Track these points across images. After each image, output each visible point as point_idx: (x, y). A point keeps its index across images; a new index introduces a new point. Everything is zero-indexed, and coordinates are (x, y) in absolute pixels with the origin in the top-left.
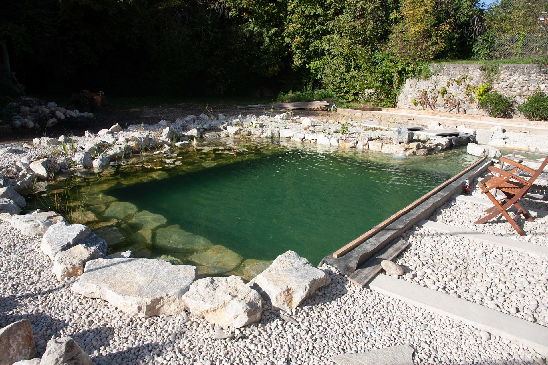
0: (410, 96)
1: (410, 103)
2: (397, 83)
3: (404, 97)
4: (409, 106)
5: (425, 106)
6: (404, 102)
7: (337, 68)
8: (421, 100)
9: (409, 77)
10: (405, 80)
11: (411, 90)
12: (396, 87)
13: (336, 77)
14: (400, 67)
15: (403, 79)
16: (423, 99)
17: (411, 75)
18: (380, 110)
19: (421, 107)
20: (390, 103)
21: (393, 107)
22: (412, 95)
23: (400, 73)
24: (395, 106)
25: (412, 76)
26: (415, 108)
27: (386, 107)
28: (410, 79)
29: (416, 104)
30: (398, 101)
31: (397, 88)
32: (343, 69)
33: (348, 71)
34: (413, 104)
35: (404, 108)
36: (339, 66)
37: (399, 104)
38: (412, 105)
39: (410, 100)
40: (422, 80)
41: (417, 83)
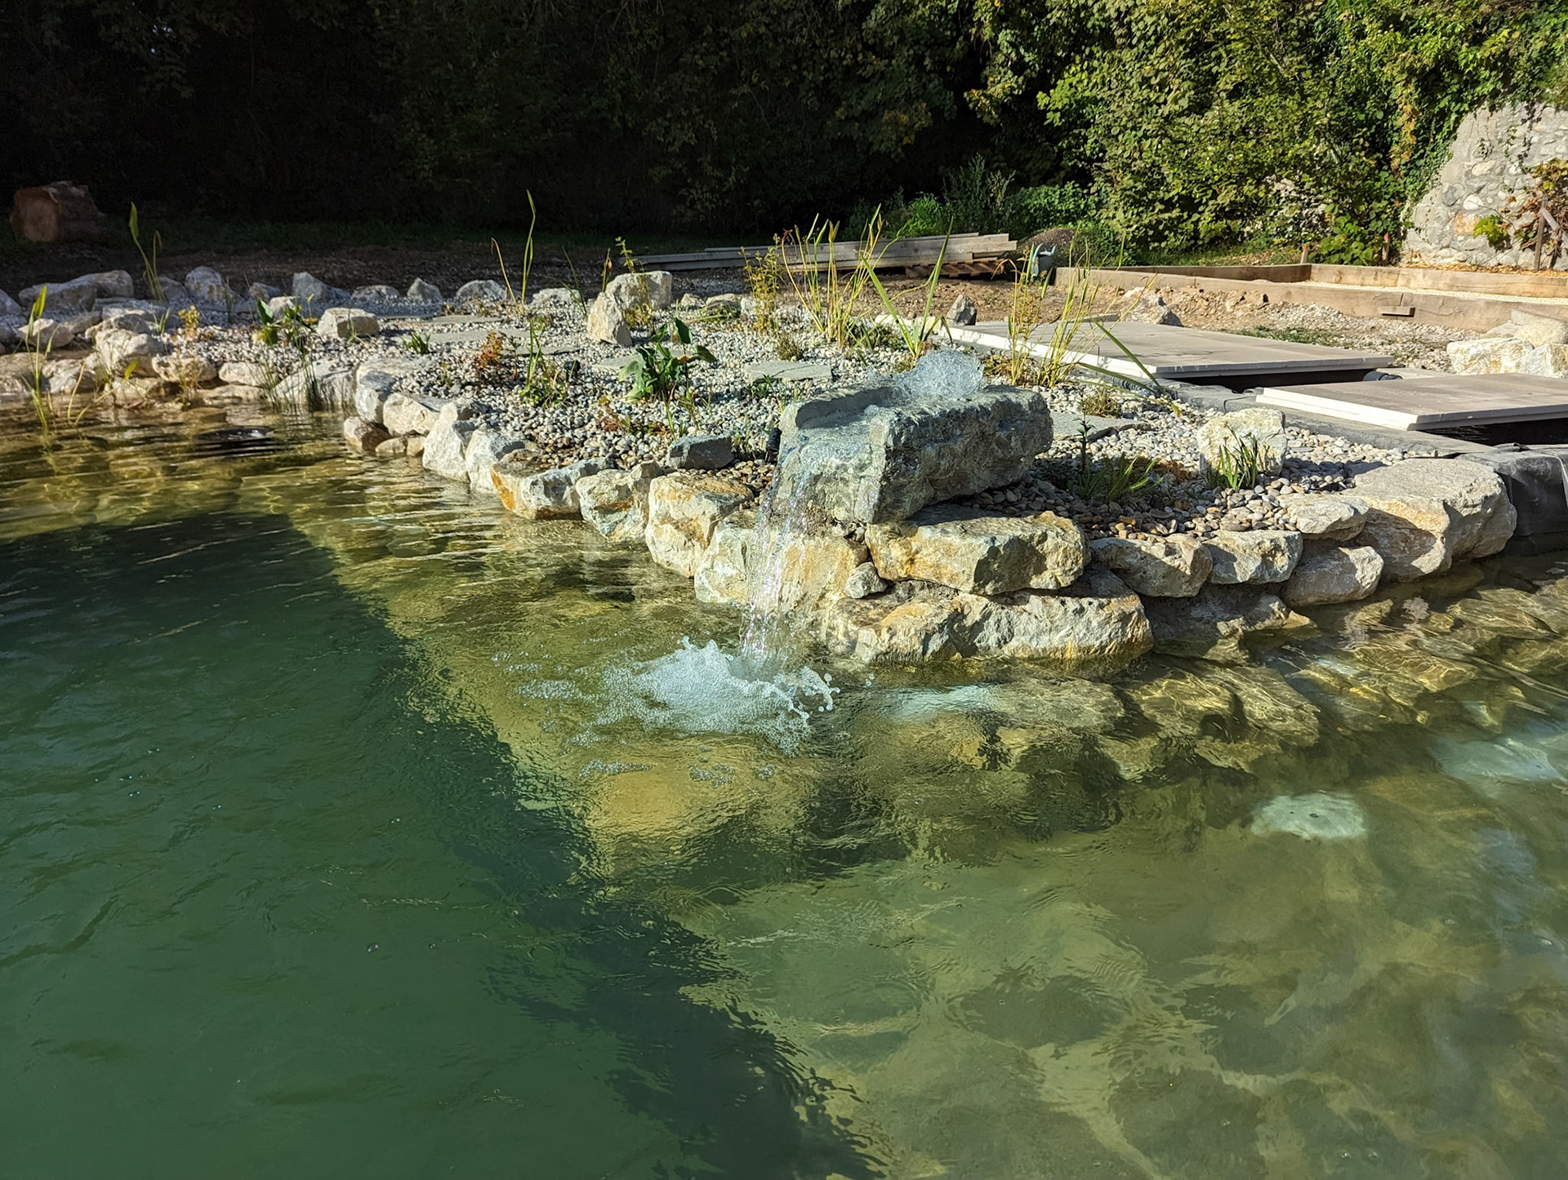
0: (1472, 202)
1: (1471, 240)
2: (1411, 140)
3: (1442, 211)
4: (1461, 255)
5: (1548, 249)
6: (1441, 237)
7: (1153, 96)
8: (1528, 218)
9: (1476, 103)
10: (1457, 121)
11: (1481, 168)
12: (1406, 158)
13: (1145, 136)
14: (1430, 48)
15: (1444, 114)
16: (1544, 213)
17: (1489, 87)
18: (1304, 274)
19: (1527, 258)
20: (1363, 240)
21: (1379, 262)
22: (1484, 198)
23: (1429, 82)
24: (1394, 256)
25: (1495, 94)
26: (1493, 263)
27: (1341, 262)
28: (1483, 111)
29: (1499, 242)
30: (1411, 233)
31: (1412, 165)
32: (1180, 95)
33: (1200, 107)
34: (1483, 240)
35: (1439, 261)
36: (1162, 85)
37: (1412, 242)
38: (1482, 249)
39: (1470, 221)
40: (1550, 110)
41: (1521, 130)
